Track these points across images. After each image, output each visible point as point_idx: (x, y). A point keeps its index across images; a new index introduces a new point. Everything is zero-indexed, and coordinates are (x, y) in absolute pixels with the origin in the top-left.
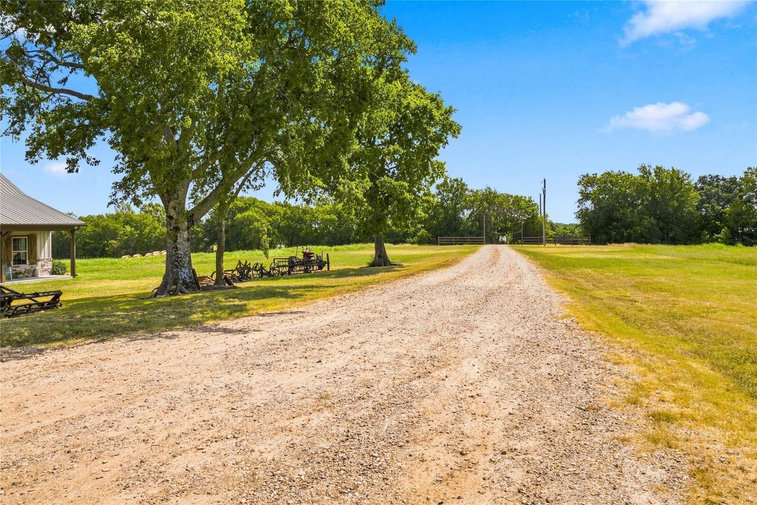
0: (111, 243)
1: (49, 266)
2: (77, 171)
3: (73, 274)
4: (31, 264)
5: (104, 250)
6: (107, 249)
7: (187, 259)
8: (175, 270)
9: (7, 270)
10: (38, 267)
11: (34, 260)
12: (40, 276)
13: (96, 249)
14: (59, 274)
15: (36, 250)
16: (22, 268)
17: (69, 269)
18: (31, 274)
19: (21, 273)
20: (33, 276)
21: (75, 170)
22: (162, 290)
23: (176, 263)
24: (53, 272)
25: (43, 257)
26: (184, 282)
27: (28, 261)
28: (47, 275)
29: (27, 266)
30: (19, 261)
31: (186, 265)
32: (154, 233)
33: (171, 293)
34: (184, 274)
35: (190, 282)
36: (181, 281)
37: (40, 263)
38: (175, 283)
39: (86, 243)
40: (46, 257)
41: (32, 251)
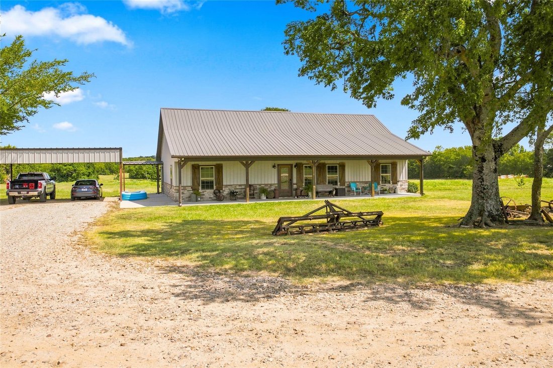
0: (468, 168)
1: (406, 186)
2: (375, 106)
3: (422, 193)
4: (393, 183)
5: (462, 173)
6: (465, 172)
7: (494, 190)
8: (480, 201)
9: (376, 187)
10: (398, 186)
11: (395, 182)
12: (399, 193)
13: (456, 172)
14: (413, 192)
15: (397, 174)
16: (387, 186)
17: (419, 188)
18: (393, 191)
19: (386, 190)
20: (395, 193)
21: (373, 105)
22: (468, 220)
23: (482, 194)
24: (409, 191)
25: (401, 179)
26: (490, 215)
27: (391, 182)
28: (404, 192)
29: (391, 185)
30: (385, 181)
31: (492, 197)
32: (502, 160)
33: (476, 224)
34: (490, 206)
35: (497, 215)
36: (487, 213)
37: (399, 184)
38: (481, 214)
39: (450, 167)
40: (404, 179)
41: (394, 175)
